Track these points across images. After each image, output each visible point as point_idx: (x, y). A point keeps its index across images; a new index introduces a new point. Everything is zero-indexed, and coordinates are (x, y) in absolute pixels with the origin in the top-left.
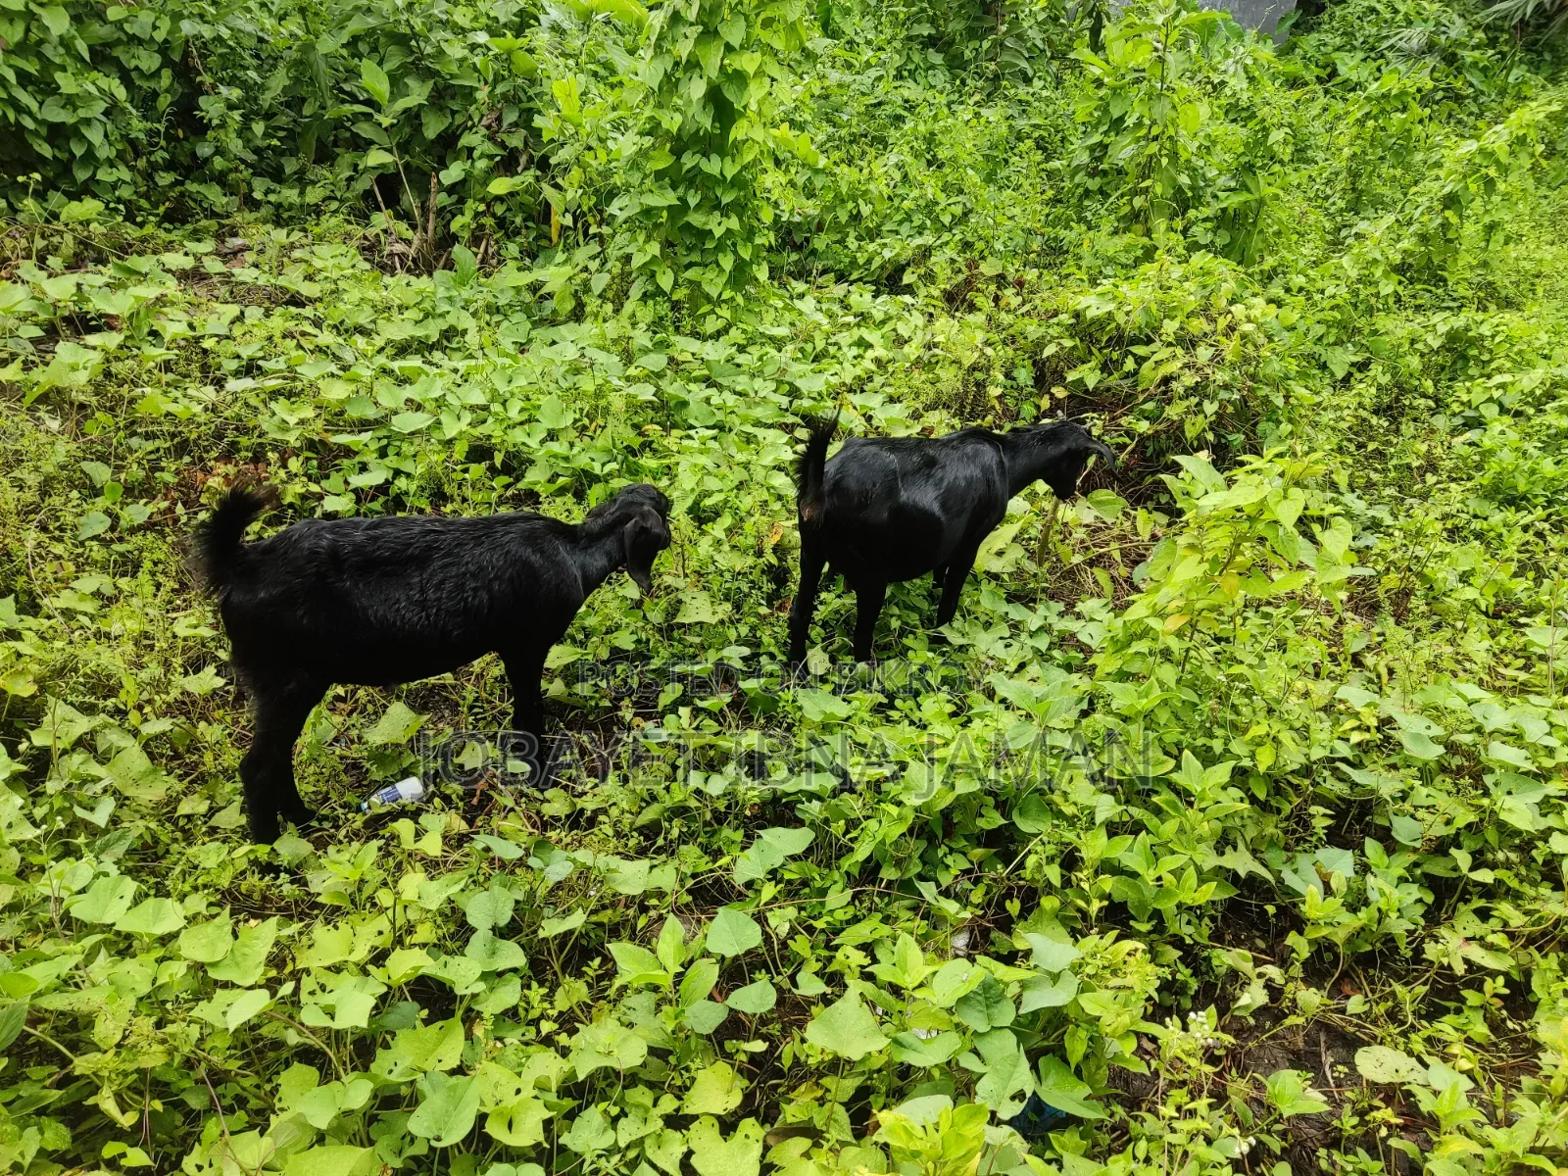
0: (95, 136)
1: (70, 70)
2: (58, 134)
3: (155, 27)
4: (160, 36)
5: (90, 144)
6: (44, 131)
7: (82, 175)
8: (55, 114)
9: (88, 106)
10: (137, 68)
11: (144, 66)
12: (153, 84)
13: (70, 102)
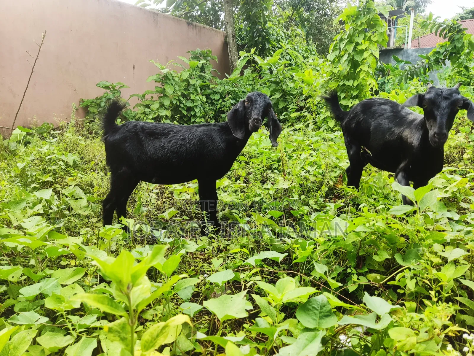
0: (197, 110)
1: (194, 94)
2: (189, 109)
3: (220, 89)
4: (220, 91)
5: (196, 112)
6: (186, 109)
7: (192, 120)
8: (189, 104)
9: (197, 102)
10: (214, 99)
11: (216, 98)
12: (217, 103)
13: (193, 101)
